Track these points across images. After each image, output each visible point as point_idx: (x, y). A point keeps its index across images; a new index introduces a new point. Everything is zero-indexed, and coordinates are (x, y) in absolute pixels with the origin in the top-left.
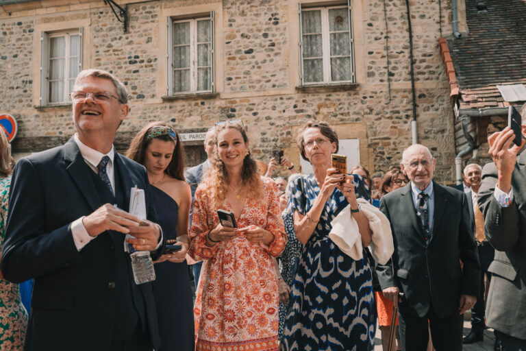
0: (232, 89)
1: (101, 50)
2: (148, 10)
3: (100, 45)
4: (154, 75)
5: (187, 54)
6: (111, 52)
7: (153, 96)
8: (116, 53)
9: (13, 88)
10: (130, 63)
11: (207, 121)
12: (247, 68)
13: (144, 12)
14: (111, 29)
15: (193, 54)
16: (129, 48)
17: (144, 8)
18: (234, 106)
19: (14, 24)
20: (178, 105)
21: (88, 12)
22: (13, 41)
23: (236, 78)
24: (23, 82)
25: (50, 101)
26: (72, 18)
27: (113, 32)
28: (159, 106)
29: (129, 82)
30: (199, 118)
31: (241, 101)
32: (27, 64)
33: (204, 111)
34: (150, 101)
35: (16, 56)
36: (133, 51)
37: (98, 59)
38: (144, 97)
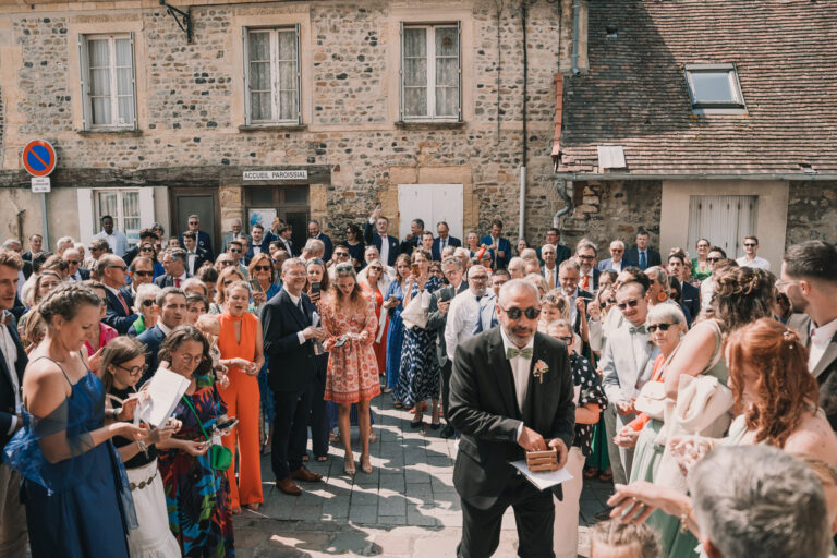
0: (321, 120)
1: (159, 63)
2: (217, 15)
3: (158, 57)
4: (227, 98)
5: (267, 72)
6: (172, 66)
7: (228, 125)
8: (179, 68)
9: (44, 105)
10: (197, 81)
11: (293, 158)
12: (340, 96)
13: (212, 18)
14: (170, 37)
15: (274, 73)
16: (194, 63)
17: (212, 13)
18: (324, 141)
19: (39, 20)
20: (259, 137)
21: (139, 12)
22: (39, 43)
23: (327, 108)
24: (58, 97)
25: (94, 123)
26: (118, 19)
27: (173, 41)
28: (235, 137)
29: (197, 106)
30: (284, 153)
31: (332, 136)
32: (61, 74)
33: (289, 145)
34: (224, 130)
35: (45, 63)
36: (201, 67)
37: (156, 75)
38: (216, 125)
